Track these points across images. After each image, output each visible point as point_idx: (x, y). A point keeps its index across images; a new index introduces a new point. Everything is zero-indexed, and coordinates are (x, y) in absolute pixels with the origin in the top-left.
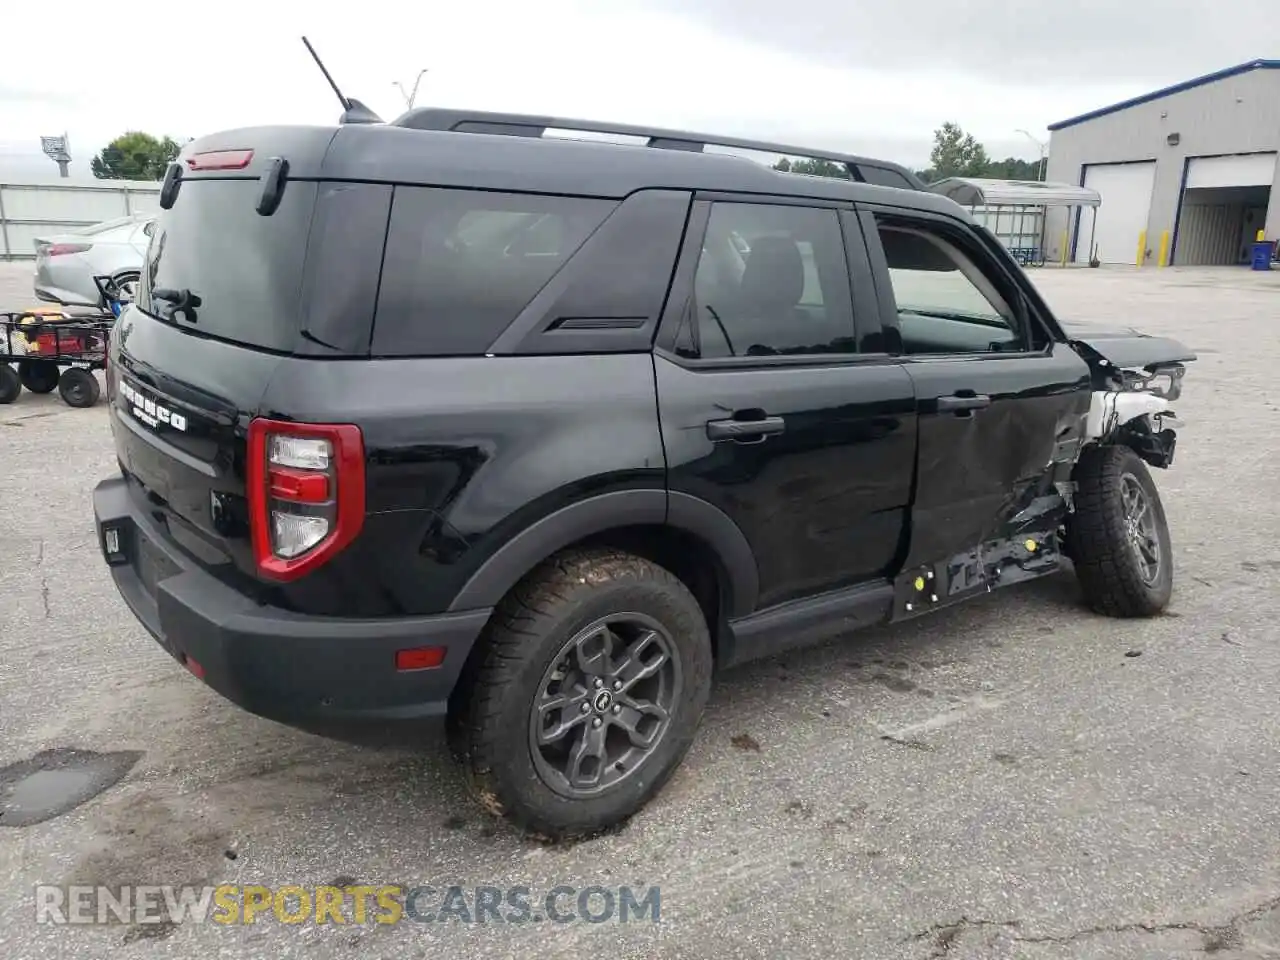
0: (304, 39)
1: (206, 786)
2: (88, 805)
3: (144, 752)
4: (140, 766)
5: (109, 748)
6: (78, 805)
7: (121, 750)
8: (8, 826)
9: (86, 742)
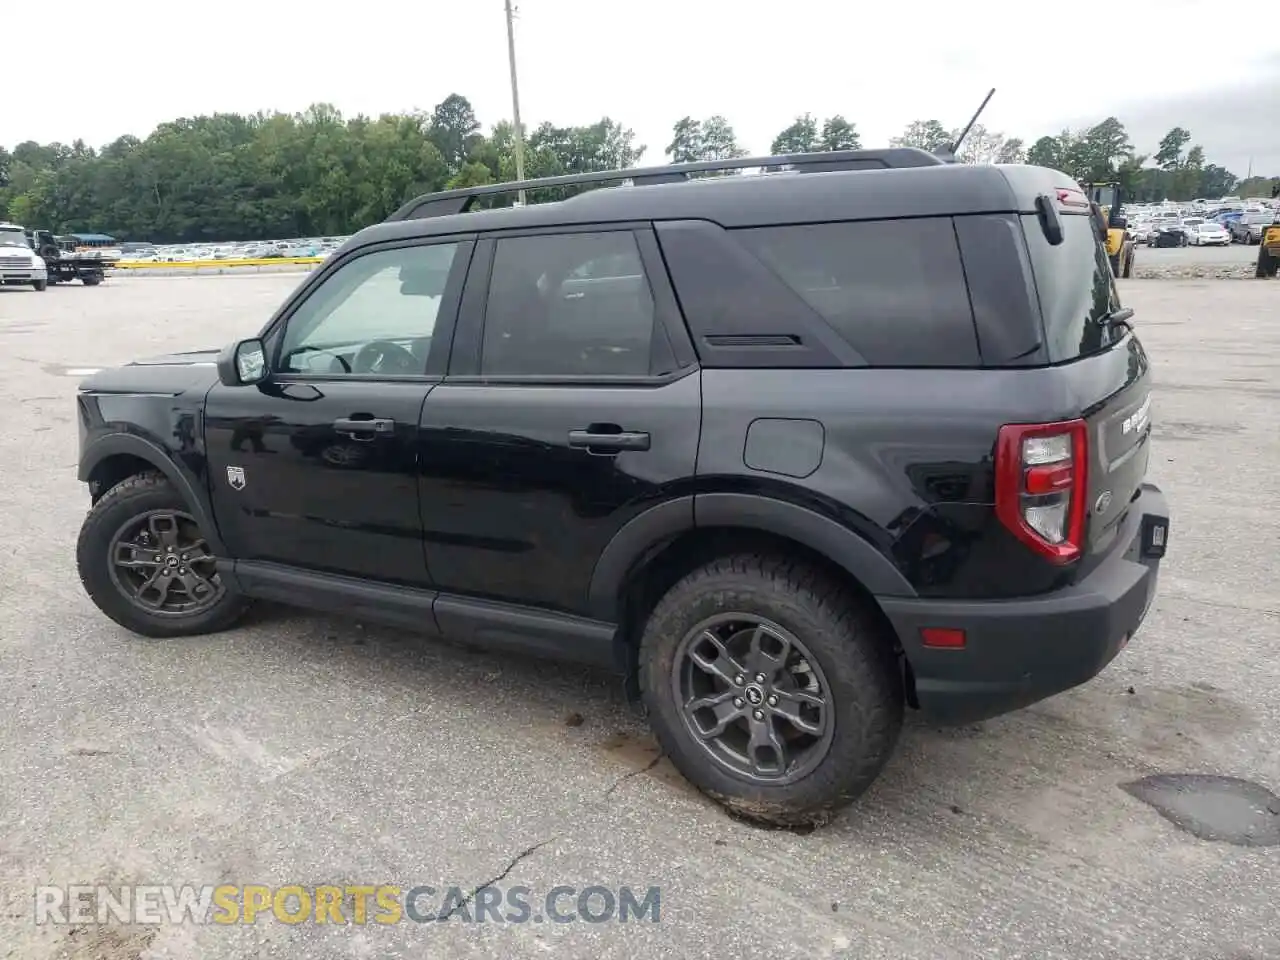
0: (993, 90)
1: (1100, 733)
2: (1196, 771)
3: (1120, 786)
4: (1133, 776)
5: (1144, 807)
6: (1203, 776)
7: (1134, 799)
8: (1267, 790)
9: (1160, 825)
